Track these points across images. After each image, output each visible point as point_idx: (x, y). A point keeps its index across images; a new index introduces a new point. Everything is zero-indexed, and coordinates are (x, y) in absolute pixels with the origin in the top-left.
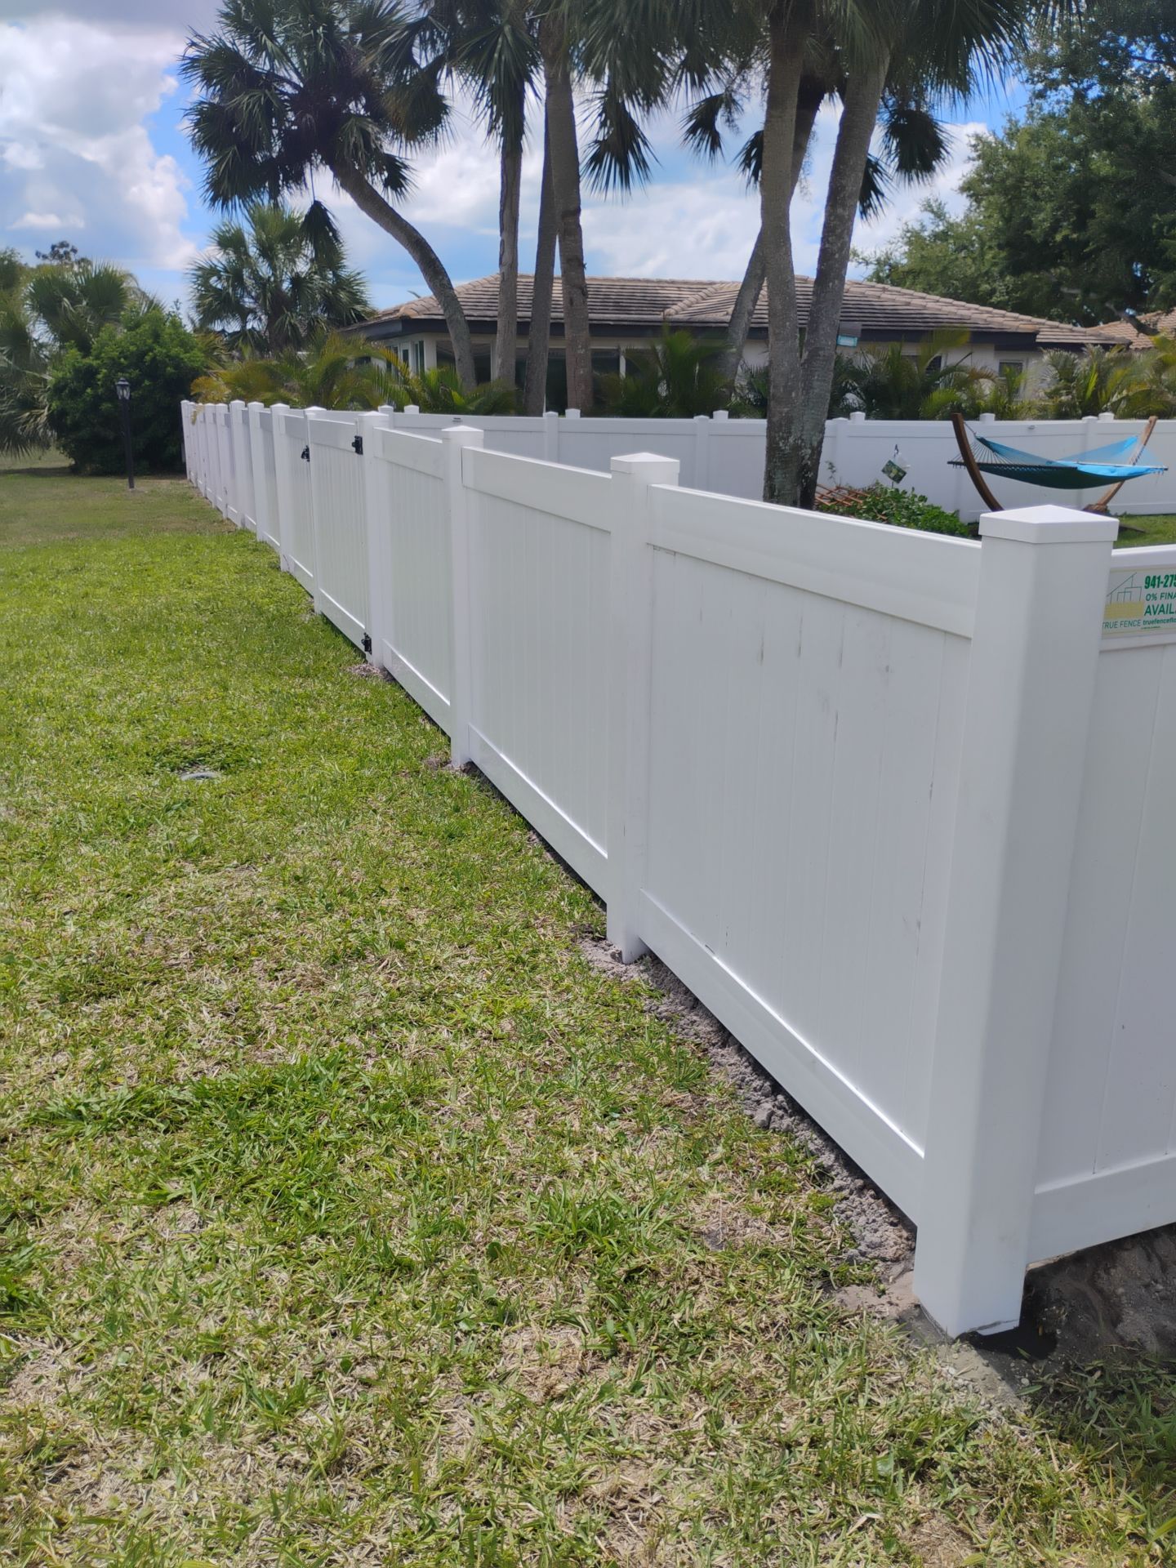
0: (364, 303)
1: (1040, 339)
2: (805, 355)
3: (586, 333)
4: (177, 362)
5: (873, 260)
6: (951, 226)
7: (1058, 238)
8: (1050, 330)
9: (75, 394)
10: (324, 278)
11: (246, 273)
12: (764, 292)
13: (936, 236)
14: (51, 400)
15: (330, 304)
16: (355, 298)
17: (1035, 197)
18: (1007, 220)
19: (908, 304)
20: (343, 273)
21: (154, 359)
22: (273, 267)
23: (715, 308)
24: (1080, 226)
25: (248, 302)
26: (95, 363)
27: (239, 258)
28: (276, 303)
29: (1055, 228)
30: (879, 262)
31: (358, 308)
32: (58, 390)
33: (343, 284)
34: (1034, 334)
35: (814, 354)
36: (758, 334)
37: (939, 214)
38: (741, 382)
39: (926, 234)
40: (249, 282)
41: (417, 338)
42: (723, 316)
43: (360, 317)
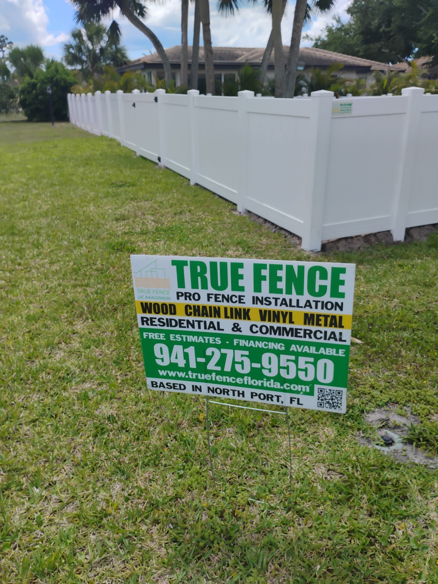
0: (126, 57)
1: (372, 69)
2: (287, 73)
3: (212, 67)
4: (65, 81)
5: (314, 39)
6: (343, 26)
7: (381, 30)
8: (376, 65)
9: (29, 93)
10: (112, 49)
11: (83, 47)
12: (273, 52)
13: (339, 29)
14: (20, 96)
15: (114, 58)
16: (123, 56)
17: (372, 14)
18: (362, 23)
19: (325, 56)
20: (119, 46)
21: (57, 80)
22: (93, 45)
23: (255, 58)
24: (388, 26)
25: (84, 58)
26: (36, 81)
27: (80, 42)
28: (94, 58)
29: (380, 26)
30: (316, 40)
31: (125, 59)
32: (23, 92)
33: (119, 51)
34: (370, 67)
35: (290, 73)
36: (271, 67)
37: (338, 21)
38: (265, 84)
39: (334, 28)
40: (84, 50)
41: (149, 71)
42: (259, 61)
43: (125, 63)
